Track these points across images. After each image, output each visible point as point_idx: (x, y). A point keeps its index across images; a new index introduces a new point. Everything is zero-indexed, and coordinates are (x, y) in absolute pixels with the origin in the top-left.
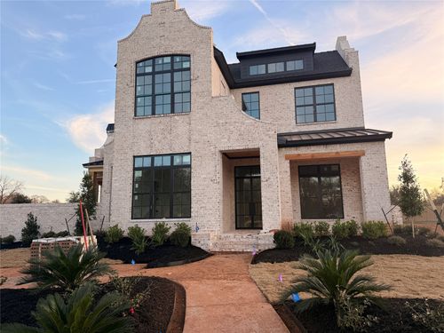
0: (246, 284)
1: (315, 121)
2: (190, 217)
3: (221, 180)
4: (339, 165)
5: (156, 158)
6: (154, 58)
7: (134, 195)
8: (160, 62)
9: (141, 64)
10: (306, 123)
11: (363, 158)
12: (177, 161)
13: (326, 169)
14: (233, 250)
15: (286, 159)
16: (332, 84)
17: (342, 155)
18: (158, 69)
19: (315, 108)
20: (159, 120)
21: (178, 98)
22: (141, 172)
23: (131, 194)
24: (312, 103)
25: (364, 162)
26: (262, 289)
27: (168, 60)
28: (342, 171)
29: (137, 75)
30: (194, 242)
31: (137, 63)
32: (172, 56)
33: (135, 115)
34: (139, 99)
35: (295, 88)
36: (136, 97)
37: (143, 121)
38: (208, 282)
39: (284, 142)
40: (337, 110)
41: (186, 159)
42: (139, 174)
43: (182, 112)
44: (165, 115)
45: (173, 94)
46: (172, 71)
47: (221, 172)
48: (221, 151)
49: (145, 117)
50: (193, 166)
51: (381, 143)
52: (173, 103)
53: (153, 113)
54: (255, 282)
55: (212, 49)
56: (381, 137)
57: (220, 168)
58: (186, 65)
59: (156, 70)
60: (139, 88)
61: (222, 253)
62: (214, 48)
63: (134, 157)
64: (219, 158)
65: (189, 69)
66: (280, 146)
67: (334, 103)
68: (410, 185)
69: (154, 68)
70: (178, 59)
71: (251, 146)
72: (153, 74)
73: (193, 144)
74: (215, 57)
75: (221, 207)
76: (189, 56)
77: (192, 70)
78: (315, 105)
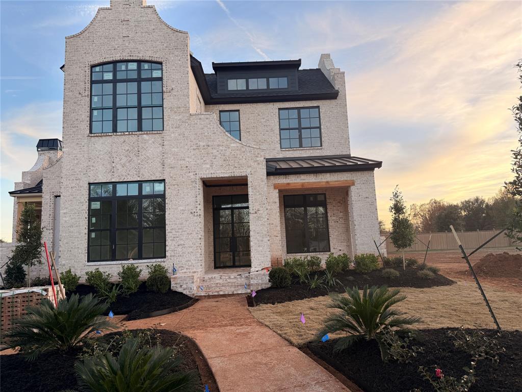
0: (258, 329)
1: (301, 146)
2: (165, 257)
3: (202, 212)
4: (325, 194)
5: (118, 186)
6: (115, 63)
7: (90, 231)
8: (123, 68)
9: (97, 69)
10: (291, 148)
11: (353, 188)
12: (147, 189)
13: (312, 199)
14: (221, 293)
15: (275, 188)
16: (318, 107)
17: (332, 185)
18: (120, 76)
19: (300, 132)
20: (122, 139)
21: (146, 113)
22: (99, 203)
23: (86, 231)
24: (297, 126)
25: (354, 191)
26: (279, 332)
27: (133, 66)
28: (328, 201)
29: (92, 82)
30: (175, 286)
31: (93, 66)
32: (139, 62)
33: (91, 132)
34: (95, 113)
35: (280, 109)
36: (92, 110)
37: (102, 140)
38: (214, 330)
39: (274, 170)
40: (323, 135)
41: (159, 188)
42: (96, 205)
43: (152, 131)
44: (131, 133)
45: (140, 107)
46: (139, 80)
47: (202, 203)
48: (201, 179)
49: (103, 134)
50: (167, 195)
51: (370, 172)
52: (140, 119)
53: (115, 130)
54: (266, 326)
55: (189, 57)
56: (369, 166)
57: (201, 198)
58: (156, 74)
59: (118, 78)
60: (95, 99)
61: (209, 297)
62: (191, 56)
63: (90, 184)
64: (199, 186)
65: (161, 79)
66: (269, 174)
67: (320, 128)
68: (401, 216)
69: (115, 75)
70: (146, 66)
71: (238, 173)
72: (115, 81)
73: (167, 169)
74: (192, 67)
75: (203, 243)
76: (161, 63)
77: (164, 81)
78: (300, 129)
